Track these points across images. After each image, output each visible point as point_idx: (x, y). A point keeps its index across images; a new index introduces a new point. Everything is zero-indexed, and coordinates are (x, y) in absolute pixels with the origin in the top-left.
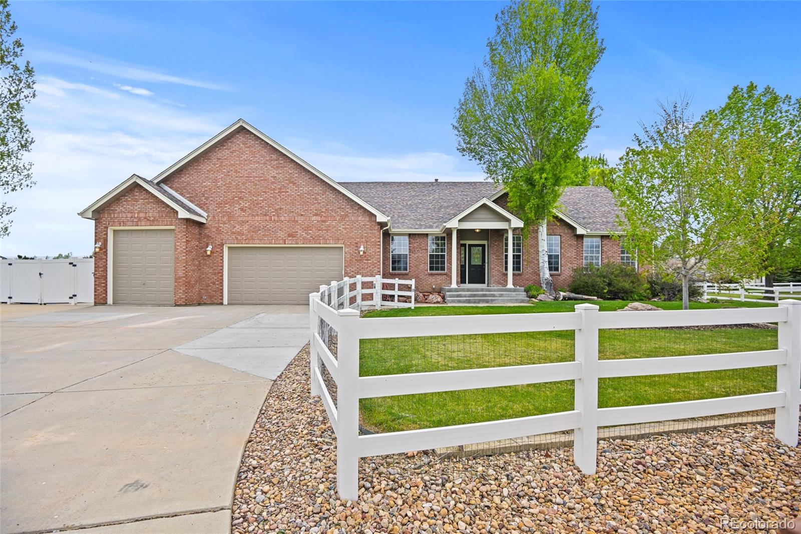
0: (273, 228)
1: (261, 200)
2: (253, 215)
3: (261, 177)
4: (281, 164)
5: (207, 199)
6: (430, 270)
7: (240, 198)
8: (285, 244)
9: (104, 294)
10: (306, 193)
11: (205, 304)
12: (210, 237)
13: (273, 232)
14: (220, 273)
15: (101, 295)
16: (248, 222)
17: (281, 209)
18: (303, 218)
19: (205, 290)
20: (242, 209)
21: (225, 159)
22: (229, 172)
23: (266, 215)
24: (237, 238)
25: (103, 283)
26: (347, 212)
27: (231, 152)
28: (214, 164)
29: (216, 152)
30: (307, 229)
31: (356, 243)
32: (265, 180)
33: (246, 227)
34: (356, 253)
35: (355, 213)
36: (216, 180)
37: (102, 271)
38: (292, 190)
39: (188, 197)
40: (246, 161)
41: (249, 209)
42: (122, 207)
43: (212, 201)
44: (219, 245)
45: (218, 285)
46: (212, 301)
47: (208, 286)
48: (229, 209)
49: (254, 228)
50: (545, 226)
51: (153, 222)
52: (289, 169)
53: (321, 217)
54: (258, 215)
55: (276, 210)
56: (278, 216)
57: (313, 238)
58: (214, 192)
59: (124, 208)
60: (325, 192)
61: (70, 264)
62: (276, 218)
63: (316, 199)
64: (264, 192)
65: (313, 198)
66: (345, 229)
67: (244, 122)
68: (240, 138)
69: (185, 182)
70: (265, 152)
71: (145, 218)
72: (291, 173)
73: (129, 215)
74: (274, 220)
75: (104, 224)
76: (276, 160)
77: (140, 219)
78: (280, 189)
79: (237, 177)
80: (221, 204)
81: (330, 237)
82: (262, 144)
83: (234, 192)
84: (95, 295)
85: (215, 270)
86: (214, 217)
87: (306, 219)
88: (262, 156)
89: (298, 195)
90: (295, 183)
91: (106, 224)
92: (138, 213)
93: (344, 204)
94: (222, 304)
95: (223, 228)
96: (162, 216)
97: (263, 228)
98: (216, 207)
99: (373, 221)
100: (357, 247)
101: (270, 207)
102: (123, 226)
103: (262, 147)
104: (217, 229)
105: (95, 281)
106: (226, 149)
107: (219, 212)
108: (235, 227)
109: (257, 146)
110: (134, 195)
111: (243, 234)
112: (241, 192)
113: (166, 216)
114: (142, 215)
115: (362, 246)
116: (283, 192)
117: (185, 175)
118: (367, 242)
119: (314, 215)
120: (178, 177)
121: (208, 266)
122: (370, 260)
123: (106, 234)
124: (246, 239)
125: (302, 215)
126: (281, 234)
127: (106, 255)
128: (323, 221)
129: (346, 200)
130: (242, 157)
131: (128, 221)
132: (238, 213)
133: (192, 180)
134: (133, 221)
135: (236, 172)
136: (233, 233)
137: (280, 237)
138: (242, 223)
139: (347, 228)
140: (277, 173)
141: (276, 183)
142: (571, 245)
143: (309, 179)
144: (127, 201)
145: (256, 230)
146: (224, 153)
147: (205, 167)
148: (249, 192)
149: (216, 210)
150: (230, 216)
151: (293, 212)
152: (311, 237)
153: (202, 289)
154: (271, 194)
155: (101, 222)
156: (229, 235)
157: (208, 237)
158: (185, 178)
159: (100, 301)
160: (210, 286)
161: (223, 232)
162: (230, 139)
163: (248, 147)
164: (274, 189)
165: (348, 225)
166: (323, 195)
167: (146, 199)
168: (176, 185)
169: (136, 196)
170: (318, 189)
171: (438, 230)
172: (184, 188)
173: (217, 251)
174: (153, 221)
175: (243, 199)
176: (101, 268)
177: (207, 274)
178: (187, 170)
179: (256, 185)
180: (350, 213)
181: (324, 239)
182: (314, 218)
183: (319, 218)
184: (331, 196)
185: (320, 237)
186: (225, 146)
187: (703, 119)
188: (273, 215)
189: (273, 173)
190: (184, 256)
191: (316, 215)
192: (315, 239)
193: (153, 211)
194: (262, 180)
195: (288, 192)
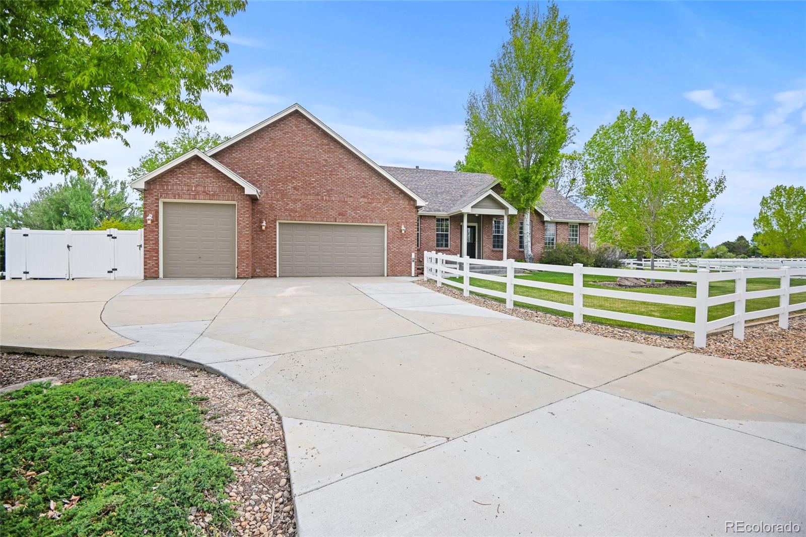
0: (324, 207)
1: (313, 181)
2: (306, 194)
3: (313, 159)
4: (332, 149)
5: (259, 176)
6: (437, 247)
7: (293, 178)
8: (336, 222)
9: (156, 267)
10: (354, 177)
11: (259, 277)
12: (264, 212)
13: (324, 210)
14: (274, 247)
15: (152, 269)
16: (301, 200)
17: (332, 190)
18: (352, 199)
19: (259, 263)
20: (295, 188)
21: (278, 139)
22: (282, 152)
23: (318, 195)
24: (290, 215)
25: (155, 257)
26: (390, 195)
27: (283, 134)
28: (267, 143)
29: (268, 132)
30: (355, 209)
31: (398, 223)
32: (317, 162)
33: (299, 205)
34: (397, 232)
35: (397, 197)
36: (269, 159)
37: (153, 244)
38: (342, 173)
39: (239, 173)
40: (299, 143)
41: (302, 188)
42: (177, 179)
43: (265, 178)
44: (272, 221)
45: (272, 258)
46: (267, 274)
47: (261, 259)
48: (282, 187)
49: (307, 207)
50: (529, 214)
51: (212, 197)
52: (339, 153)
53: (368, 199)
54: (310, 195)
55: (327, 191)
56: (329, 196)
57: (361, 218)
58: (267, 170)
59: (180, 181)
60: (371, 177)
61: (108, 236)
62: (328, 198)
63: (364, 183)
64: (316, 173)
65: (361, 182)
66: (388, 210)
67: (300, 106)
68: (293, 121)
69: (237, 158)
70: (317, 137)
71: (204, 192)
72: (341, 158)
73: (185, 188)
74: (326, 200)
75: (156, 196)
76: (327, 145)
77: (198, 193)
78: (331, 171)
79: (289, 157)
80: (275, 182)
81: (376, 217)
82: (313, 129)
83: (287, 171)
84: (145, 269)
85: (269, 244)
86: (267, 194)
87: (354, 201)
88: (315, 140)
89: (348, 179)
90: (345, 168)
91: (158, 196)
92: (196, 187)
93: (387, 188)
94: (275, 276)
95: (277, 206)
96: (223, 191)
97: (315, 207)
98: (269, 184)
99: (412, 205)
100: (398, 226)
101: (322, 188)
102: (178, 198)
103: (314, 132)
104: (271, 205)
105: (145, 255)
106: (278, 130)
107: (272, 189)
108: (288, 204)
109: (309, 130)
110: (190, 168)
111: (296, 212)
112: (294, 172)
113: (227, 191)
114: (200, 189)
115: (403, 226)
116: (334, 174)
117: (237, 152)
118: (406, 222)
119: (362, 197)
120: (229, 153)
121: (261, 240)
122: (409, 238)
123: (158, 206)
124: (299, 216)
125: (351, 196)
126: (332, 213)
127: (158, 228)
128: (370, 203)
129: (389, 185)
130: (294, 139)
131: (184, 193)
132: (291, 191)
133: (244, 157)
134: (190, 194)
135: (289, 152)
136: (286, 210)
137: (331, 215)
138: (295, 201)
139: (390, 210)
140: (328, 157)
141: (327, 166)
142: (538, 229)
143: (357, 164)
144: (182, 173)
145: (308, 208)
146: (277, 134)
147: (258, 145)
148: (302, 172)
149: (269, 188)
150: (283, 194)
151: (343, 193)
152: (359, 216)
153: (255, 263)
154: (323, 175)
155: (152, 194)
156: (282, 212)
157: (262, 213)
158: (236, 155)
159: (151, 274)
160: (264, 260)
161: (276, 208)
162: (283, 121)
163: (301, 131)
164: (325, 171)
165: (391, 207)
166: (370, 179)
167: (205, 173)
168: (227, 160)
169: (194, 169)
170: (366, 174)
171: (446, 213)
172: (236, 164)
173: (270, 227)
174: (213, 195)
175: (296, 178)
176: (152, 240)
177: (261, 248)
178: (239, 147)
179: (308, 166)
180: (392, 197)
181: (370, 218)
182: (361, 200)
183: (366, 200)
184: (376, 181)
185: (367, 216)
186: (277, 127)
187: (598, 132)
188: (325, 195)
189: (325, 157)
190: (247, 231)
191: (364, 197)
192: (363, 219)
193: (213, 185)
194: (314, 162)
195: (338, 175)
